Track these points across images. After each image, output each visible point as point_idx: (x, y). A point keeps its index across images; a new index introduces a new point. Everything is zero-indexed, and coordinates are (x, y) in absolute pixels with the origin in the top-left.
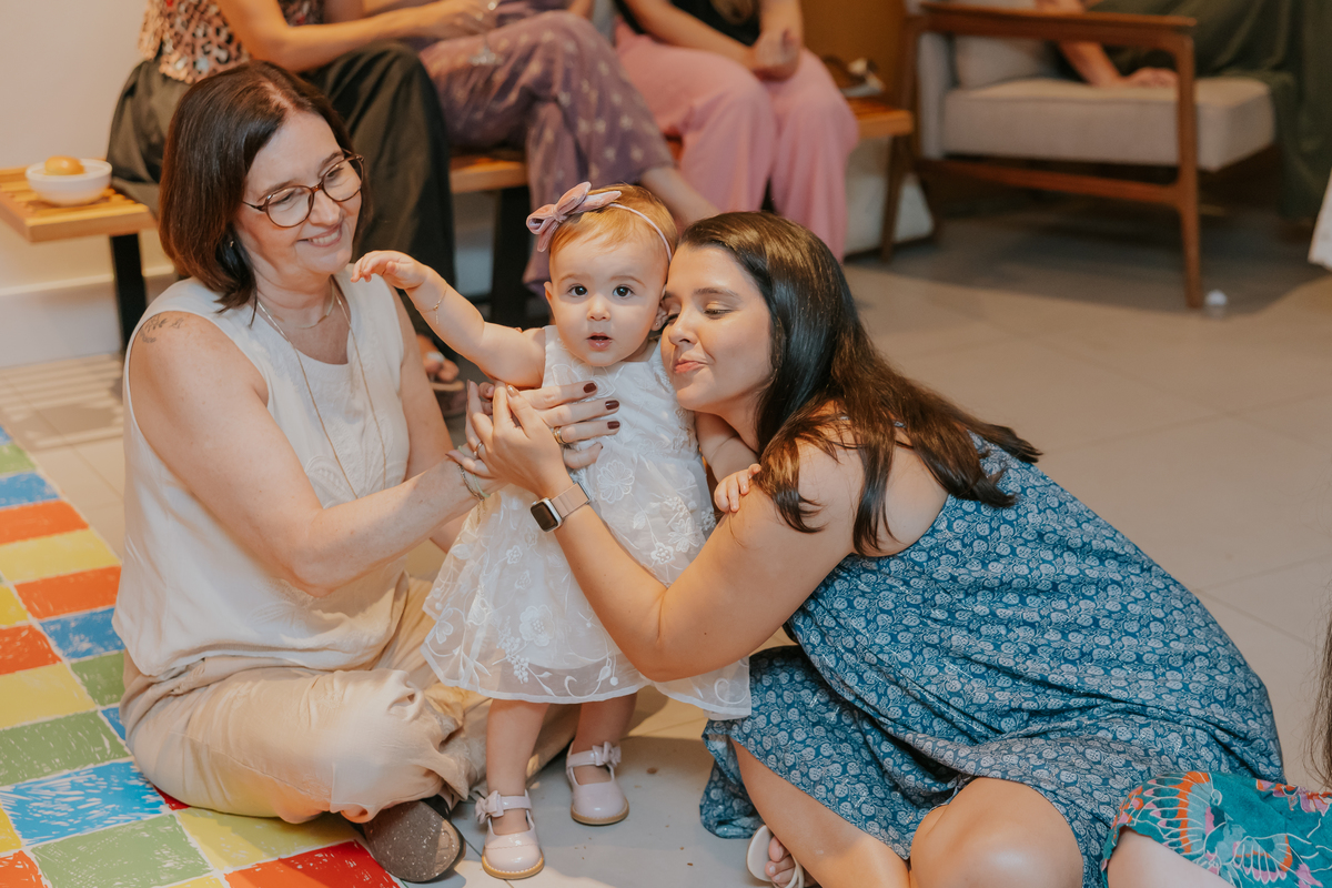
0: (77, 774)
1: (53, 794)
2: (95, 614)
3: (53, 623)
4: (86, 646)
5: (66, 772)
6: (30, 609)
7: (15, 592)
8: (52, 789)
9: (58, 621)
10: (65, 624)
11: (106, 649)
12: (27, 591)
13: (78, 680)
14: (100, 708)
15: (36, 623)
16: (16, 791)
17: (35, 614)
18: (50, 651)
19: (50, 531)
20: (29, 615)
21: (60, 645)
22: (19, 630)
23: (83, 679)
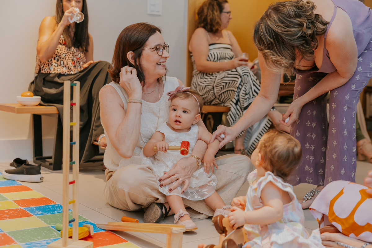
0: (48, 240)
1: (41, 245)
2: (41, 206)
3: (28, 208)
4: (40, 213)
5: (43, 240)
6: (19, 205)
7: (14, 202)
8: (40, 244)
9: (30, 208)
10: (32, 208)
11: (47, 213)
12: (17, 202)
13: (41, 220)
14: (50, 226)
15: (22, 208)
16: (27, 244)
17: (21, 206)
18: (29, 214)
19: (21, 191)
20: (19, 206)
21: (31, 212)
22: (17, 209)
23: (42, 220)
